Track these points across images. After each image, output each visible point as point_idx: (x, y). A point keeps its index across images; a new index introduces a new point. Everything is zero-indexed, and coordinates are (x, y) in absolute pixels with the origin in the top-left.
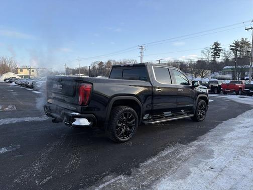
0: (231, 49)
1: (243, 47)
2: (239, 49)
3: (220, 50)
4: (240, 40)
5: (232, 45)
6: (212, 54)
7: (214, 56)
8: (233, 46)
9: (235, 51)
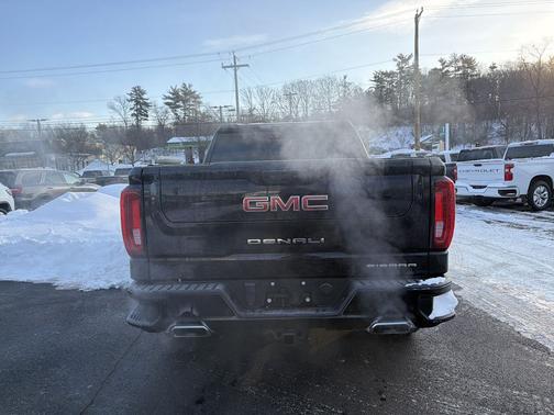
0: (167, 104)
1: (187, 100)
2: (181, 103)
3: (147, 105)
4: (179, 87)
5: (168, 95)
6: (132, 112)
7: (137, 116)
8: (169, 98)
9: (174, 107)
